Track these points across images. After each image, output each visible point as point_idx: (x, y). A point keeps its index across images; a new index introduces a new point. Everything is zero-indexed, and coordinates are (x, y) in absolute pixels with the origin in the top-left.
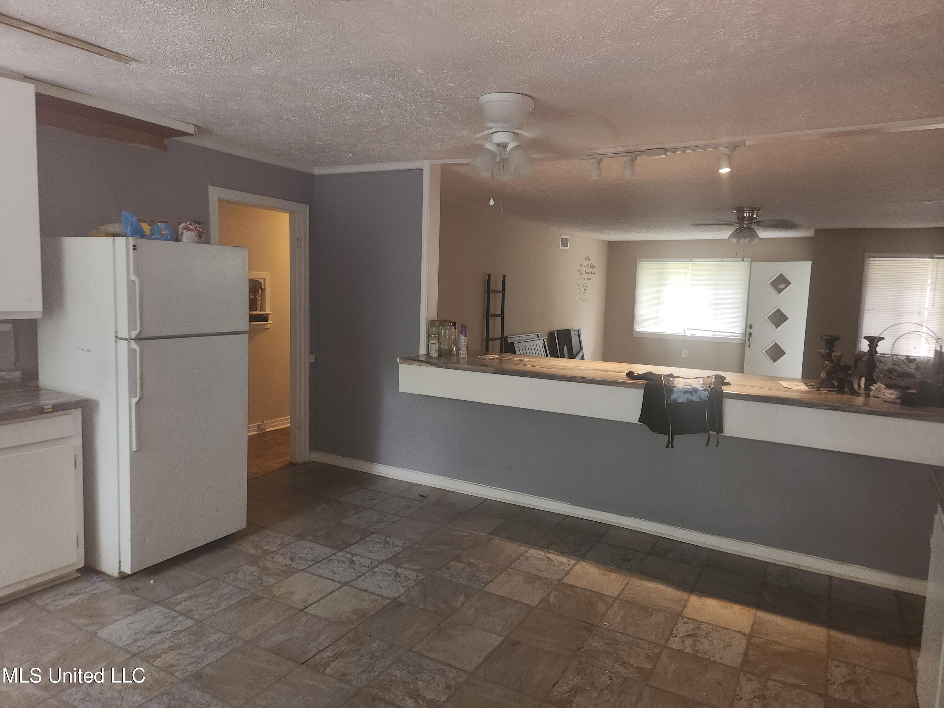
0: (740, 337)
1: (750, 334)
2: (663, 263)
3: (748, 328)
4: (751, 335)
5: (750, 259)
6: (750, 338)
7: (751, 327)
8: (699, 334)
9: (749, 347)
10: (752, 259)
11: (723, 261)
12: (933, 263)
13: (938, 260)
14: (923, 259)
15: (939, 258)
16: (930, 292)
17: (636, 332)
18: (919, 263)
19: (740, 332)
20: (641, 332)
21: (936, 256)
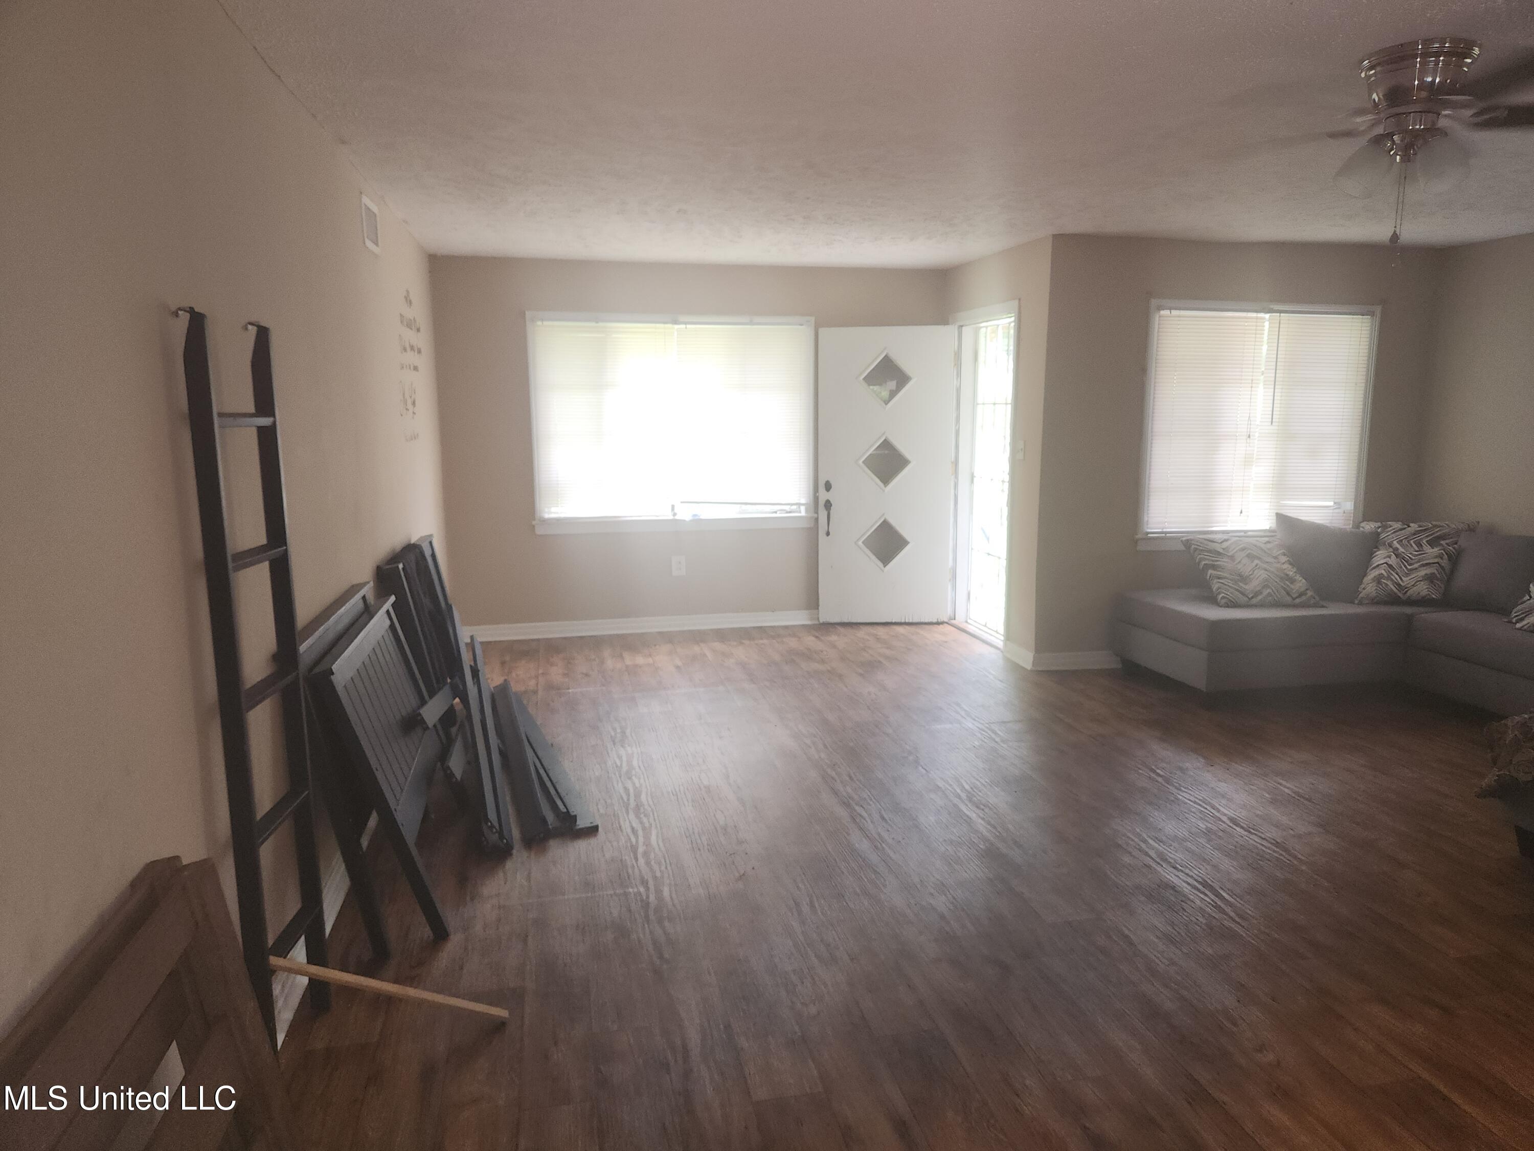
0: (803, 512)
1: (828, 505)
2: (601, 324)
3: (821, 490)
4: (830, 505)
5: (814, 318)
6: (829, 513)
7: (827, 487)
8: (709, 513)
9: (827, 534)
10: (816, 320)
12: (1270, 323)
13: (1280, 316)
14: (1254, 315)
15: (1280, 312)
16: (1264, 388)
17: (544, 521)
18: (1246, 324)
19: (803, 501)
20: (559, 521)
21: (1276, 307)
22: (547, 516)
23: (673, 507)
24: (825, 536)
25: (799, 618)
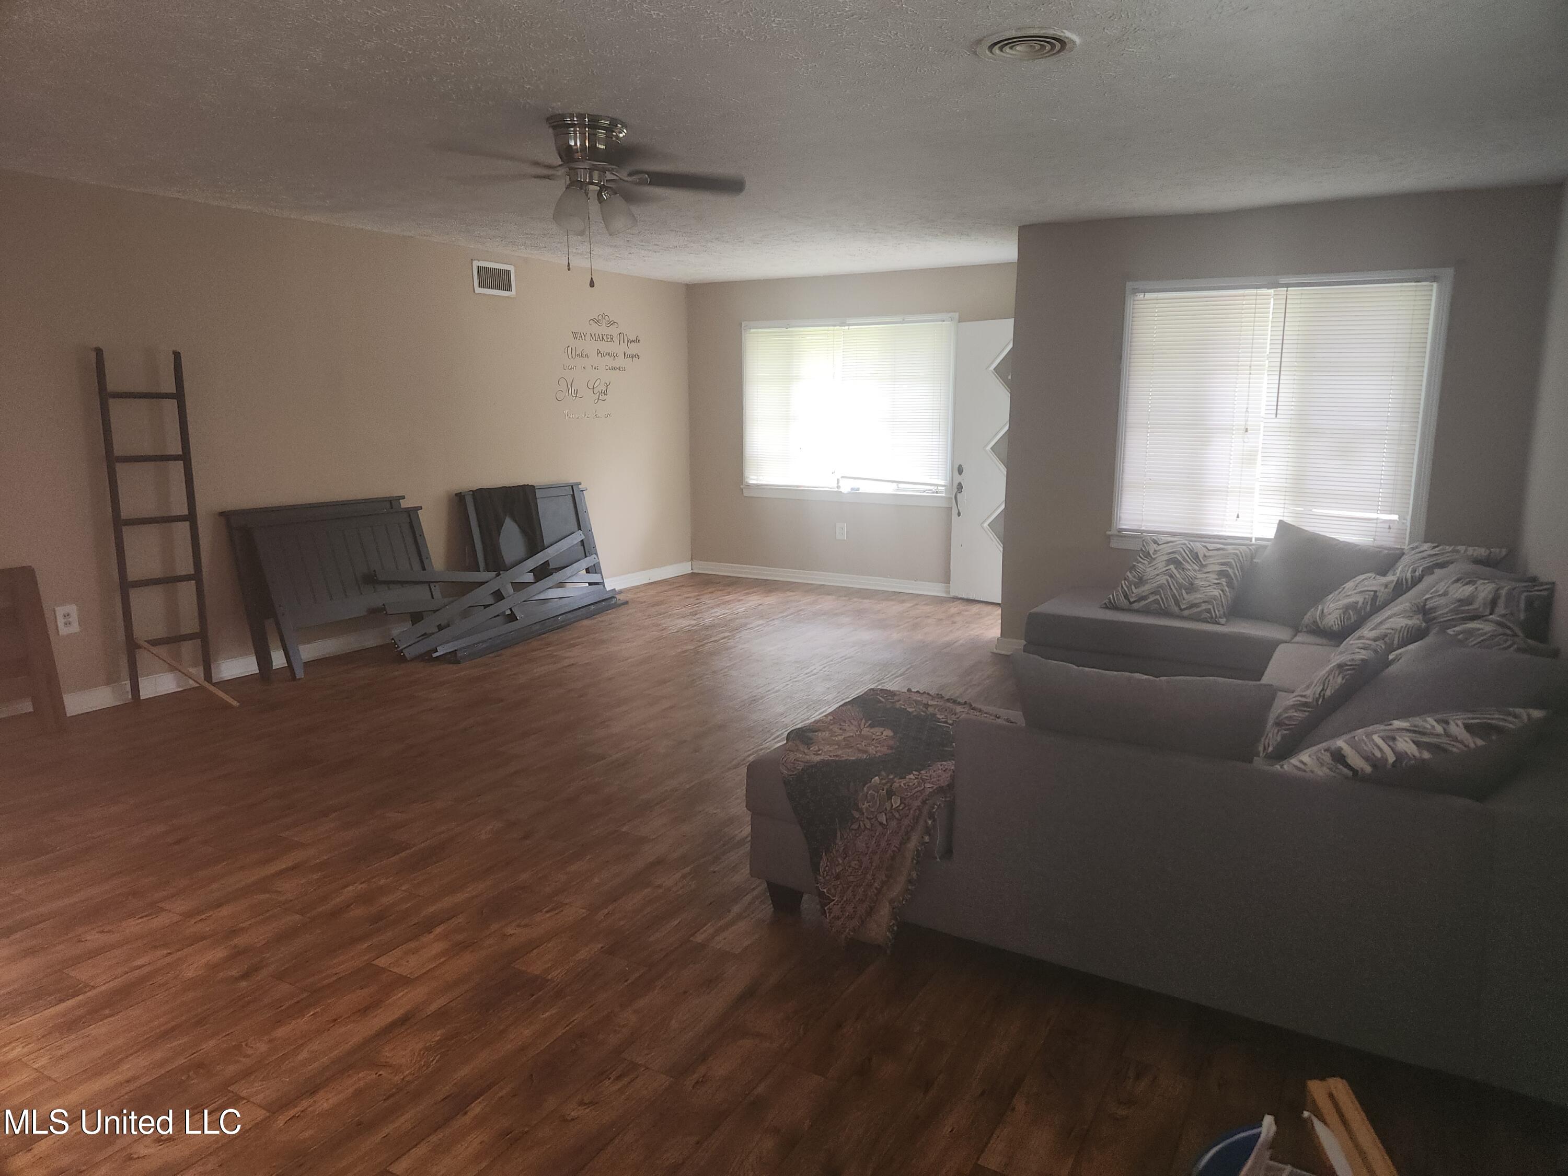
0: (941, 492)
1: (960, 487)
2: (790, 329)
3: (956, 473)
4: (962, 488)
5: (956, 315)
6: (959, 495)
7: (960, 471)
8: (866, 488)
9: (959, 514)
10: (959, 316)
11: (903, 322)
12: (1274, 299)
13: (1287, 291)
14: (1254, 291)
15: (1288, 286)
16: (1268, 375)
17: (749, 486)
18: (1244, 302)
19: (943, 483)
20: (758, 487)
21: (1283, 280)
22: (752, 482)
23: (838, 480)
24: (957, 516)
25: (935, 590)
